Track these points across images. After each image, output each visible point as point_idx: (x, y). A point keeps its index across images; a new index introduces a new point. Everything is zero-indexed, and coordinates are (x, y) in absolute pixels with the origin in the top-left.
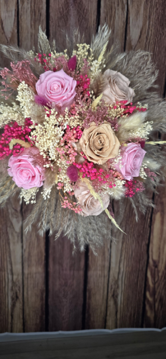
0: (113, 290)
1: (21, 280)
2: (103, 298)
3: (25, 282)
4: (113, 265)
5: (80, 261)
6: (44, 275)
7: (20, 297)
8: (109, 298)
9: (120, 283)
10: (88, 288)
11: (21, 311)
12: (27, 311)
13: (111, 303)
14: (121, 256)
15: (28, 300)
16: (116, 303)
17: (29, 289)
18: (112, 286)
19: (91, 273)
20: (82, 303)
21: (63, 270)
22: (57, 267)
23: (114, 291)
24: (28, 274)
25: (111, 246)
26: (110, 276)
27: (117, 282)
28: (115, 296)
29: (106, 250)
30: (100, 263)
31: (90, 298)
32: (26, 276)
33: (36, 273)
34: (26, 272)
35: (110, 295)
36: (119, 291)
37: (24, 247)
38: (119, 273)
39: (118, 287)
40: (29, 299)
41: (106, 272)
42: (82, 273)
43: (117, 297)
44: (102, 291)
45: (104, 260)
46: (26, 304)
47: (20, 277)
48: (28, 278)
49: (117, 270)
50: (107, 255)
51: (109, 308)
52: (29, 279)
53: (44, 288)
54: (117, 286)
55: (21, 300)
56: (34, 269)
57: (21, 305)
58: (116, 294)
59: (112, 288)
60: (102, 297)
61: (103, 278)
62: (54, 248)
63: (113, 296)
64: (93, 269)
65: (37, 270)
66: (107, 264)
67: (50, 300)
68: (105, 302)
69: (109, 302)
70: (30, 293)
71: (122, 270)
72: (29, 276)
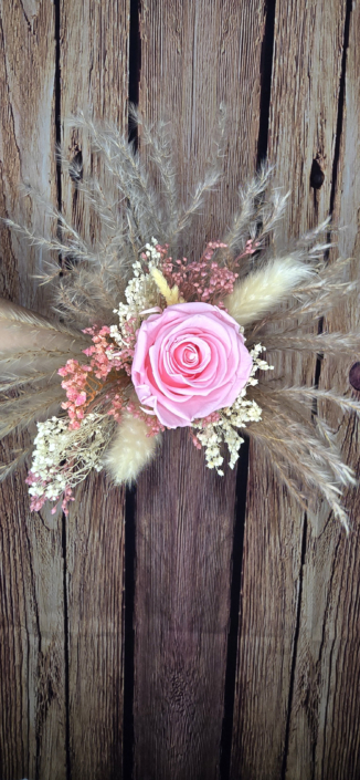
0: (305, 688)
2: (279, 707)
3: (73, 657)
4: (306, 624)
5: (217, 608)
8: (294, 709)
11: (62, 728)
12: (77, 730)
13: (300, 721)
15: (78, 702)
16: (312, 721)
17: (83, 675)
20: (222, 716)
21: (171, 629)
23: (308, 692)
25: (301, 574)
27: (316, 666)
28: (310, 705)
30: (270, 616)
31: (242, 706)
34: (74, 630)
35: (297, 700)
37: (70, 568)
41: (287, 642)
42: (222, 639)
43: (315, 705)
44: (275, 689)
45: (281, 610)
46: (73, 713)
51: (292, 734)
52: (83, 649)
54: (316, 676)
55: (62, 702)
57: (62, 714)
60: (275, 704)
61: (278, 656)
62: (148, 571)
64: (252, 631)
65: (102, 628)
68: (283, 717)
69: (294, 720)
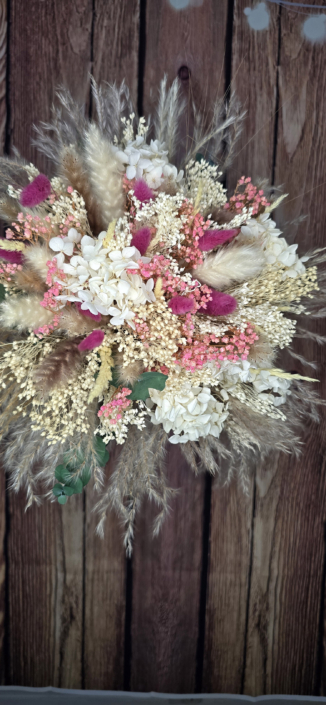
1: (81, 584)
6: (123, 576)
7: (79, 617)
9: (271, 598)
10: (207, 607)
14: (273, 545)
18: (255, 605)
19: (214, 577)
22: (149, 562)
24: (94, 573)
26: (252, 585)
29: (243, 531)
32: (89, 576)
33: (107, 572)
36: (271, 617)
38: (269, 579)
39: (267, 608)
40: (95, 622)
47: (79, 578)
48: (93, 580)
49: (266, 574)
50: (245, 541)
53: (124, 603)
56: (105, 564)
58: (263, 622)
59: (255, 611)
63: (258, 625)
66: (245, 561)
67: (134, 626)
70: (96, 609)
71: (275, 572)
72: (96, 577)
